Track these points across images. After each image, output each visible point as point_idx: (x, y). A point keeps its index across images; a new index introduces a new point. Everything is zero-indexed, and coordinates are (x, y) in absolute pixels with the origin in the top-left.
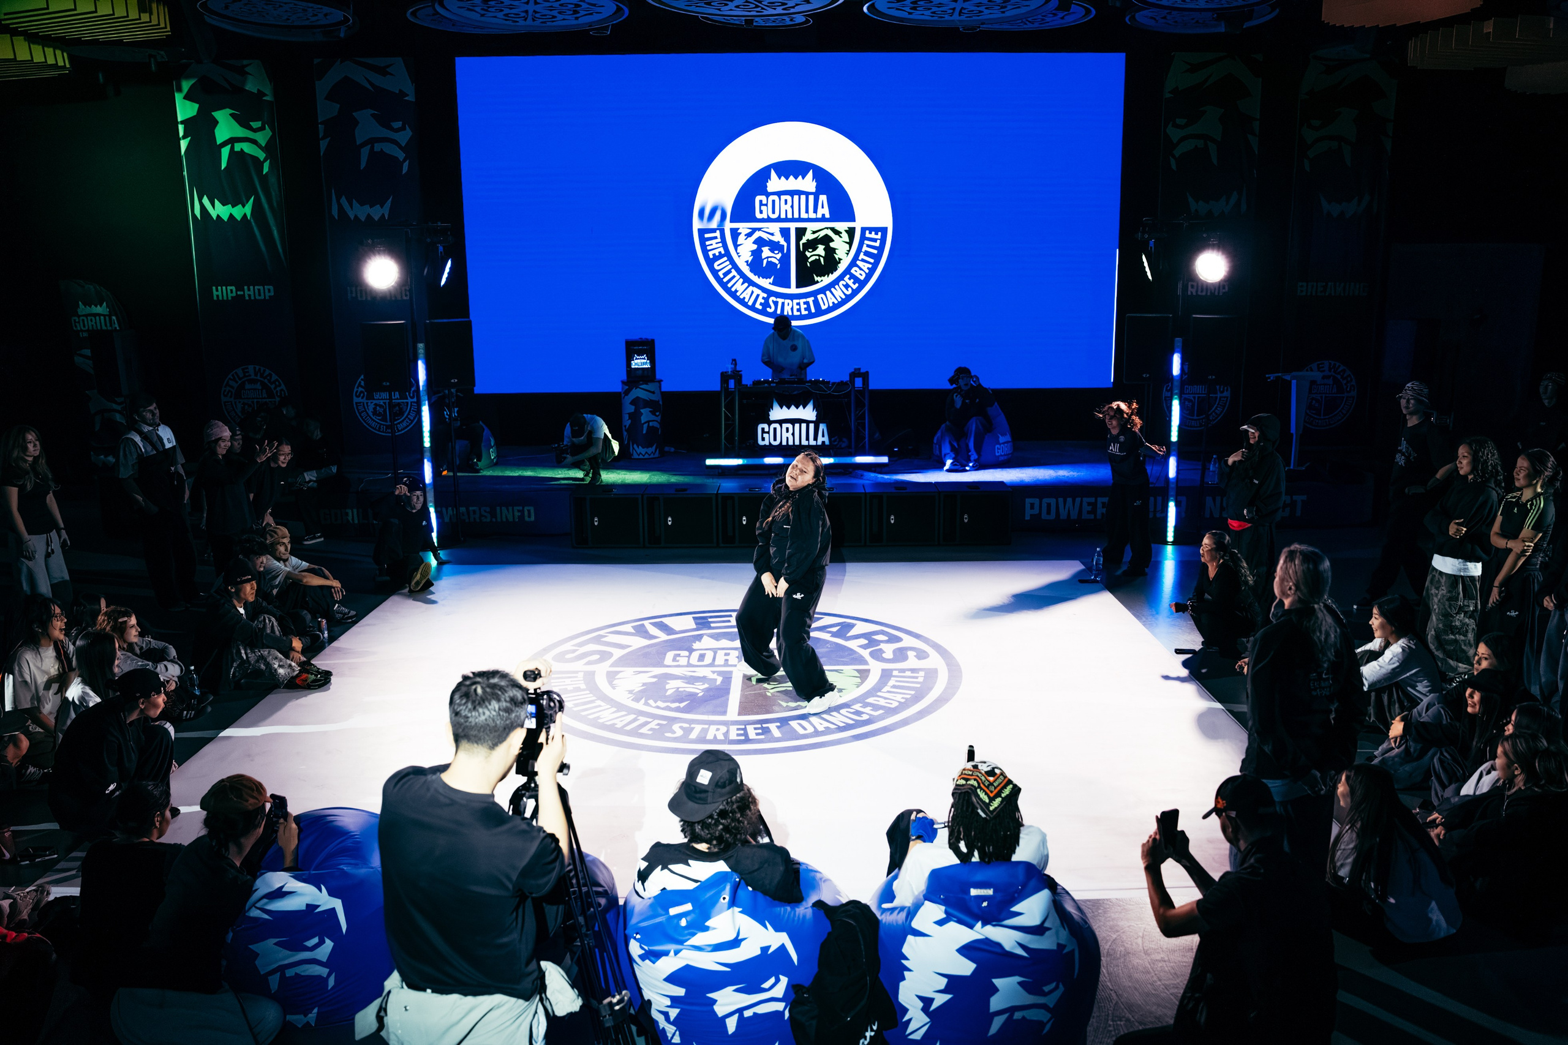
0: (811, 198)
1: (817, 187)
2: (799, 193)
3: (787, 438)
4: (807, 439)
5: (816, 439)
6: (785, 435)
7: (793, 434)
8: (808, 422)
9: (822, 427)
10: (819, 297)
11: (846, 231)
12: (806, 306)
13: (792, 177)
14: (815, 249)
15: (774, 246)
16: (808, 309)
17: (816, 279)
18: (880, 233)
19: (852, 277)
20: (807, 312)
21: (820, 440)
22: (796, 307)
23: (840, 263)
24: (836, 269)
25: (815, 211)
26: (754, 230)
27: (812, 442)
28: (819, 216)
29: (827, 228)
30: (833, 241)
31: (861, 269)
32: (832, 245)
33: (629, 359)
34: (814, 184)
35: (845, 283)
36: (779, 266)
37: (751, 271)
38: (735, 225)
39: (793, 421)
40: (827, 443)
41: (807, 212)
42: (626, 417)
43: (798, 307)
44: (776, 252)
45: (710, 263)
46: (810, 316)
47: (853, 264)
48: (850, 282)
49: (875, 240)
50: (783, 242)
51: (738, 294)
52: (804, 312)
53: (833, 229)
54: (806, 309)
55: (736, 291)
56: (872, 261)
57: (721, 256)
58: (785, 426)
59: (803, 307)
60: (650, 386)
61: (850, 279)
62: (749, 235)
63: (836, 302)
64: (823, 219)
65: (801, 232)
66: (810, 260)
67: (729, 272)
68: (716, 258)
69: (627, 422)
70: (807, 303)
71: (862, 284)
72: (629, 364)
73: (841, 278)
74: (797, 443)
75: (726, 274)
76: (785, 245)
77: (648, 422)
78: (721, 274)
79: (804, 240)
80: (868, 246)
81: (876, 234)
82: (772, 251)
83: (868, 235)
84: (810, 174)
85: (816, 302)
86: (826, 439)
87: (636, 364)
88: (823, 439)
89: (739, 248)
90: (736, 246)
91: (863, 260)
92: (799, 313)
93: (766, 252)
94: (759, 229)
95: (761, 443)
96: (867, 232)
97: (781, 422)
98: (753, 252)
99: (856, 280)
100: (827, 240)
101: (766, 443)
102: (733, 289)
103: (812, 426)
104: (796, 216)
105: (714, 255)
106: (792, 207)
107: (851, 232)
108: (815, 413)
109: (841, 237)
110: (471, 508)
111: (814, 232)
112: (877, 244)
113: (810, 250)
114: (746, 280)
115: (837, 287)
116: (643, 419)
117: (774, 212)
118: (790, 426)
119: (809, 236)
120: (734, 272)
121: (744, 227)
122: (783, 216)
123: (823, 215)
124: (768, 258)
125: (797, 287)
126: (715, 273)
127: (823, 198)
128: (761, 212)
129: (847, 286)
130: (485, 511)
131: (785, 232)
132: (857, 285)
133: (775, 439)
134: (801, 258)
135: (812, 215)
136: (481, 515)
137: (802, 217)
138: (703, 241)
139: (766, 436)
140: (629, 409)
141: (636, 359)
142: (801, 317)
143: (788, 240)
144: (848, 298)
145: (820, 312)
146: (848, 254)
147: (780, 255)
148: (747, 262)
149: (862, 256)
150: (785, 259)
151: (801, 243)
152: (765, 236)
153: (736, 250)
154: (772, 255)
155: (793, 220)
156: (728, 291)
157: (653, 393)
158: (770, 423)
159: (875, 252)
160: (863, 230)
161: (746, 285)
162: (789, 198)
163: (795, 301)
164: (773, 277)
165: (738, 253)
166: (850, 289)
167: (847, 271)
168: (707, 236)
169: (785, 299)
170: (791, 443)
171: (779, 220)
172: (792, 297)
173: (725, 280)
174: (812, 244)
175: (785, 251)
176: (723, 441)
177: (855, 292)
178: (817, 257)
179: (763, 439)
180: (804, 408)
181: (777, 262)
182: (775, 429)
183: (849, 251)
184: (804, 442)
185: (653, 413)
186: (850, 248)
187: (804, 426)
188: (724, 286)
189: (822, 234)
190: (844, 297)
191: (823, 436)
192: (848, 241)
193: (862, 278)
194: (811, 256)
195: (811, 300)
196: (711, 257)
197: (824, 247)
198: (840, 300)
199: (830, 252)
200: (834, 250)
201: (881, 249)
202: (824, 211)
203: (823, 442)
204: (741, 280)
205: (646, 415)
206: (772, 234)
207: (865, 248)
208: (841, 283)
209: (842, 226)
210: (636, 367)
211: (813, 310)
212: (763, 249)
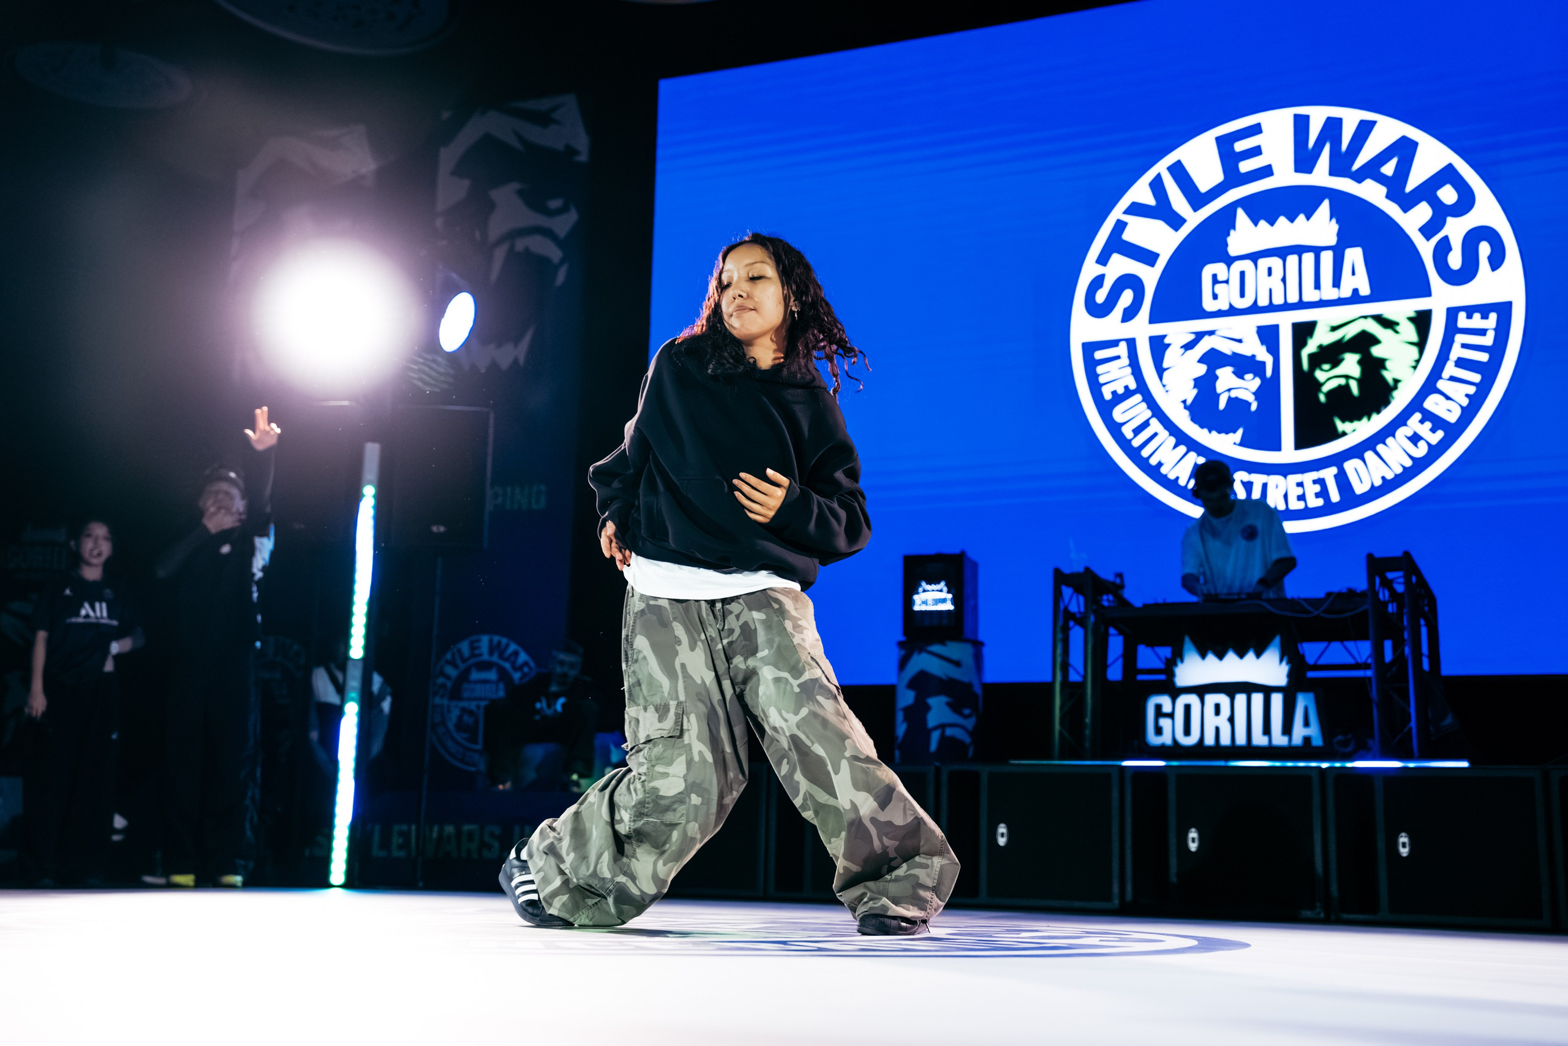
0: (1327, 258)
1: (1339, 234)
2: (1299, 250)
3: (1217, 729)
4: (1267, 730)
5: (1287, 729)
6: (1211, 721)
7: (1231, 720)
8: (1267, 691)
9: (1302, 702)
10: (1350, 466)
11: (1411, 319)
12: (1317, 488)
13: (1282, 221)
14: (1336, 363)
15: (1243, 365)
16: (1323, 493)
17: (1341, 426)
18: (1493, 316)
19: (1427, 416)
20: (1320, 502)
21: (1299, 732)
22: (1296, 492)
23: (1395, 388)
24: (1386, 402)
25: (1337, 283)
26: (1199, 336)
27: (1279, 739)
28: (1346, 292)
29: (1365, 317)
30: (1375, 341)
31: (1448, 398)
32: (1376, 351)
33: (910, 590)
34: (1334, 227)
35: (1410, 434)
36: (1254, 407)
37: (1194, 419)
38: (1159, 329)
39: (1231, 689)
40: (1317, 741)
41: (1317, 286)
42: (900, 716)
43: (1300, 491)
44: (1249, 376)
45: (1105, 408)
46: (1329, 509)
47: (1430, 387)
48: (1424, 430)
49: (1482, 332)
50: (1262, 354)
51: (1163, 470)
52: (1315, 502)
53: (1380, 319)
54: (1317, 495)
55: (1160, 464)
56: (1476, 378)
57: (1128, 393)
58: (1211, 699)
59: (1312, 490)
60: (955, 650)
61: (1422, 422)
62: (1189, 346)
63: (1390, 476)
64: (1356, 298)
65: (1302, 332)
66: (1326, 388)
67: (1146, 424)
68: (1118, 399)
69: (901, 729)
70: (1321, 482)
71: (1453, 432)
72: (908, 602)
73: (1401, 420)
74: (1241, 740)
75: (1137, 431)
76: (1269, 360)
77: (942, 727)
78: (1127, 431)
79: (1311, 347)
80: (1464, 346)
81: (1485, 317)
82: (1239, 374)
83: (1462, 321)
84: (1325, 207)
85: (1342, 480)
86: (1314, 731)
87: (925, 603)
88: (1307, 732)
89: (1166, 374)
90: (1160, 371)
91: (1452, 379)
92: (1300, 505)
93: (1226, 378)
94: (1211, 333)
95: (1153, 739)
96: (1462, 315)
97: (1201, 691)
98: (1198, 382)
99: (1437, 422)
100: (1363, 343)
101: (1166, 739)
102: (1153, 461)
103: (1277, 700)
104: (1293, 298)
105: (1114, 393)
106: (1284, 280)
107: (1422, 321)
108: (1284, 669)
109: (1397, 332)
110: (466, 828)
111: (1334, 329)
112: (1488, 340)
113: (1326, 367)
114: (1181, 438)
115: (1389, 440)
116: (932, 720)
117: (1242, 295)
118: (1223, 699)
119: (1322, 337)
120: (1155, 425)
121: (1177, 332)
122: (1263, 302)
123: (1355, 291)
124: (1229, 390)
125: (1299, 445)
126: (1115, 429)
127: (1354, 256)
128: (1215, 297)
129: (1415, 439)
130: (492, 835)
131: (1269, 336)
132: (1440, 434)
133: (1187, 732)
134: (1305, 384)
135: (1328, 292)
136: (483, 845)
137: (1306, 299)
138: (1091, 365)
139: (1165, 723)
140: (906, 698)
141: (924, 591)
142: (1308, 513)
143: (1273, 348)
144: (1419, 465)
145: (1350, 499)
146: (1415, 368)
147: (1257, 382)
148: (1184, 402)
149: (1450, 369)
150: (1269, 391)
151: (1305, 353)
152: (1227, 348)
153: (1161, 378)
154: (1235, 382)
155: (1286, 307)
156: (1143, 464)
157: (957, 664)
158: (1176, 693)
159: (1484, 357)
160: (1452, 314)
161: (1182, 449)
162: (1275, 262)
163: (1294, 478)
164: (1240, 432)
165: (1164, 386)
166: (1422, 444)
167: (1416, 405)
168: (1099, 355)
169: (1269, 474)
170: (1225, 740)
171: (1254, 309)
172: (1284, 470)
173: (1136, 443)
174: (1331, 354)
175: (1269, 373)
176: (1057, 727)
177: (1435, 452)
178: (1343, 381)
179: (1159, 731)
180: (1258, 655)
181: (1250, 398)
182: (1187, 708)
183: (1418, 361)
184: (1259, 739)
185: (955, 707)
186: (1421, 352)
187: (1258, 699)
188: (1134, 454)
189: (1350, 332)
190: (1409, 463)
191: (1306, 724)
192: (1415, 338)
193: (1453, 417)
194: (1329, 379)
195: (1329, 474)
196: (1108, 396)
197: (1356, 357)
198: (1399, 470)
199: (1373, 367)
200: (1381, 363)
201: (1497, 351)
202: (1357, 279)
203: (1307, 740)
204: (1172, 440)
205: (938, 710)
206: (1240, 341)
207: (1457, 352)
208: (1402, 432)
209: (1401, 309)
210: (924, 608)
211: (1335, 497)
212: (1219, 372)
